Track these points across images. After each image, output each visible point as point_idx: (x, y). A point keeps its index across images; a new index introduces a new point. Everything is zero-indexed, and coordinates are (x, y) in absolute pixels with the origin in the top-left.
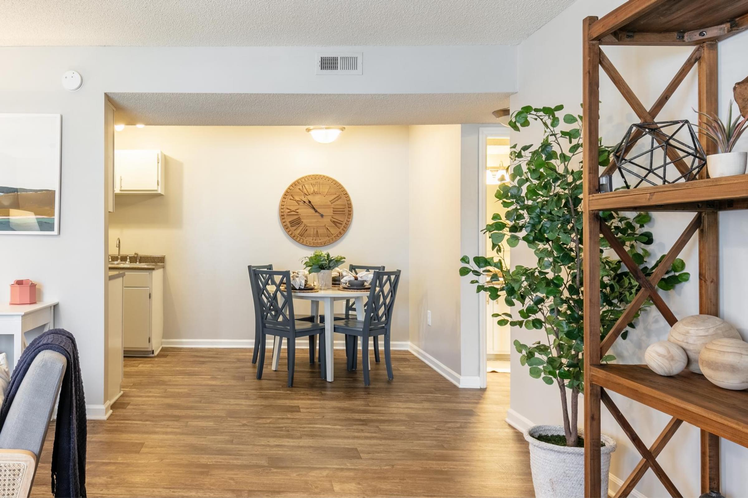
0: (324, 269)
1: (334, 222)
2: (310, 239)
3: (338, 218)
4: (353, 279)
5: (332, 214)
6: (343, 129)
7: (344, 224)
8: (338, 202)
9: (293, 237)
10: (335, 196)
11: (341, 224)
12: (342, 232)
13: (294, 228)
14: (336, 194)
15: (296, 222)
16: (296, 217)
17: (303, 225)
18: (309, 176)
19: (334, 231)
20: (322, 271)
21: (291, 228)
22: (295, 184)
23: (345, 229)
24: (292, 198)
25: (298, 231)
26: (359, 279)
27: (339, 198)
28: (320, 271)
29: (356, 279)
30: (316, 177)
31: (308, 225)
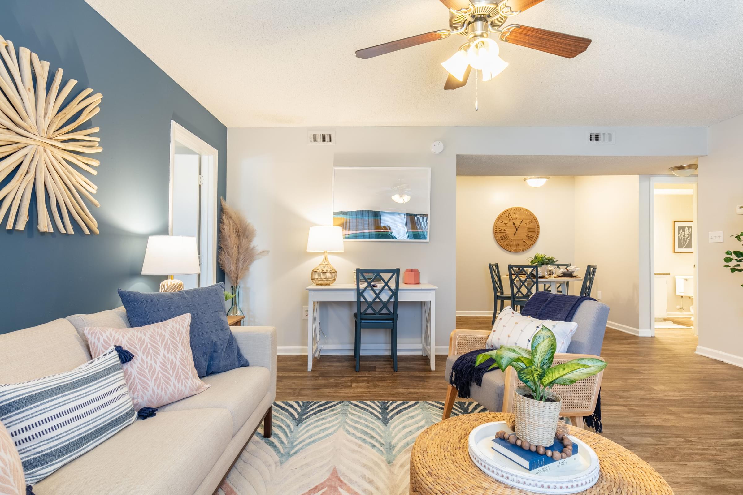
0: (544, 265)
1: (528, 237)
2: (513, 248)
3: (531, 234)
4: (566, 270)
5: (527, 232)
6: (548, 178)
7: (534, 238)
8: (531, 224)
9: (502, 247)
10: (529, 220)
11: (533, 238)
12: (533, 243)
13: (503, 241)
14: (529, 219)
15: (505, 237)
16: (505, 234)
17: (509, 239)
18: (513, 208)
19: (528, 242)
20: (543, 266)
21: (501, 241)
22: (503, 213)
23: (535, 241)
24: (502, 222)
25: (506, 243)
26: (569, 270)
27: (531, 221)
28: (542, 266)
29: (568, 271)
30: (517, 209)
31: (512, 238)
